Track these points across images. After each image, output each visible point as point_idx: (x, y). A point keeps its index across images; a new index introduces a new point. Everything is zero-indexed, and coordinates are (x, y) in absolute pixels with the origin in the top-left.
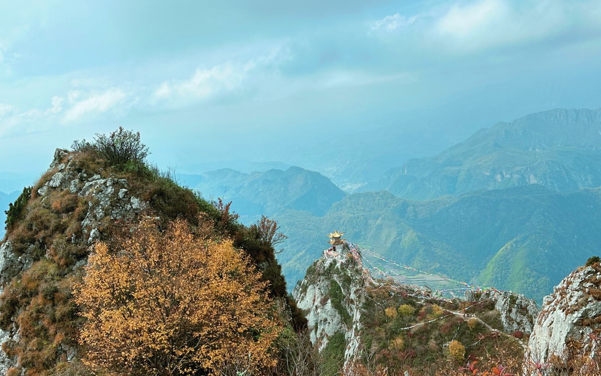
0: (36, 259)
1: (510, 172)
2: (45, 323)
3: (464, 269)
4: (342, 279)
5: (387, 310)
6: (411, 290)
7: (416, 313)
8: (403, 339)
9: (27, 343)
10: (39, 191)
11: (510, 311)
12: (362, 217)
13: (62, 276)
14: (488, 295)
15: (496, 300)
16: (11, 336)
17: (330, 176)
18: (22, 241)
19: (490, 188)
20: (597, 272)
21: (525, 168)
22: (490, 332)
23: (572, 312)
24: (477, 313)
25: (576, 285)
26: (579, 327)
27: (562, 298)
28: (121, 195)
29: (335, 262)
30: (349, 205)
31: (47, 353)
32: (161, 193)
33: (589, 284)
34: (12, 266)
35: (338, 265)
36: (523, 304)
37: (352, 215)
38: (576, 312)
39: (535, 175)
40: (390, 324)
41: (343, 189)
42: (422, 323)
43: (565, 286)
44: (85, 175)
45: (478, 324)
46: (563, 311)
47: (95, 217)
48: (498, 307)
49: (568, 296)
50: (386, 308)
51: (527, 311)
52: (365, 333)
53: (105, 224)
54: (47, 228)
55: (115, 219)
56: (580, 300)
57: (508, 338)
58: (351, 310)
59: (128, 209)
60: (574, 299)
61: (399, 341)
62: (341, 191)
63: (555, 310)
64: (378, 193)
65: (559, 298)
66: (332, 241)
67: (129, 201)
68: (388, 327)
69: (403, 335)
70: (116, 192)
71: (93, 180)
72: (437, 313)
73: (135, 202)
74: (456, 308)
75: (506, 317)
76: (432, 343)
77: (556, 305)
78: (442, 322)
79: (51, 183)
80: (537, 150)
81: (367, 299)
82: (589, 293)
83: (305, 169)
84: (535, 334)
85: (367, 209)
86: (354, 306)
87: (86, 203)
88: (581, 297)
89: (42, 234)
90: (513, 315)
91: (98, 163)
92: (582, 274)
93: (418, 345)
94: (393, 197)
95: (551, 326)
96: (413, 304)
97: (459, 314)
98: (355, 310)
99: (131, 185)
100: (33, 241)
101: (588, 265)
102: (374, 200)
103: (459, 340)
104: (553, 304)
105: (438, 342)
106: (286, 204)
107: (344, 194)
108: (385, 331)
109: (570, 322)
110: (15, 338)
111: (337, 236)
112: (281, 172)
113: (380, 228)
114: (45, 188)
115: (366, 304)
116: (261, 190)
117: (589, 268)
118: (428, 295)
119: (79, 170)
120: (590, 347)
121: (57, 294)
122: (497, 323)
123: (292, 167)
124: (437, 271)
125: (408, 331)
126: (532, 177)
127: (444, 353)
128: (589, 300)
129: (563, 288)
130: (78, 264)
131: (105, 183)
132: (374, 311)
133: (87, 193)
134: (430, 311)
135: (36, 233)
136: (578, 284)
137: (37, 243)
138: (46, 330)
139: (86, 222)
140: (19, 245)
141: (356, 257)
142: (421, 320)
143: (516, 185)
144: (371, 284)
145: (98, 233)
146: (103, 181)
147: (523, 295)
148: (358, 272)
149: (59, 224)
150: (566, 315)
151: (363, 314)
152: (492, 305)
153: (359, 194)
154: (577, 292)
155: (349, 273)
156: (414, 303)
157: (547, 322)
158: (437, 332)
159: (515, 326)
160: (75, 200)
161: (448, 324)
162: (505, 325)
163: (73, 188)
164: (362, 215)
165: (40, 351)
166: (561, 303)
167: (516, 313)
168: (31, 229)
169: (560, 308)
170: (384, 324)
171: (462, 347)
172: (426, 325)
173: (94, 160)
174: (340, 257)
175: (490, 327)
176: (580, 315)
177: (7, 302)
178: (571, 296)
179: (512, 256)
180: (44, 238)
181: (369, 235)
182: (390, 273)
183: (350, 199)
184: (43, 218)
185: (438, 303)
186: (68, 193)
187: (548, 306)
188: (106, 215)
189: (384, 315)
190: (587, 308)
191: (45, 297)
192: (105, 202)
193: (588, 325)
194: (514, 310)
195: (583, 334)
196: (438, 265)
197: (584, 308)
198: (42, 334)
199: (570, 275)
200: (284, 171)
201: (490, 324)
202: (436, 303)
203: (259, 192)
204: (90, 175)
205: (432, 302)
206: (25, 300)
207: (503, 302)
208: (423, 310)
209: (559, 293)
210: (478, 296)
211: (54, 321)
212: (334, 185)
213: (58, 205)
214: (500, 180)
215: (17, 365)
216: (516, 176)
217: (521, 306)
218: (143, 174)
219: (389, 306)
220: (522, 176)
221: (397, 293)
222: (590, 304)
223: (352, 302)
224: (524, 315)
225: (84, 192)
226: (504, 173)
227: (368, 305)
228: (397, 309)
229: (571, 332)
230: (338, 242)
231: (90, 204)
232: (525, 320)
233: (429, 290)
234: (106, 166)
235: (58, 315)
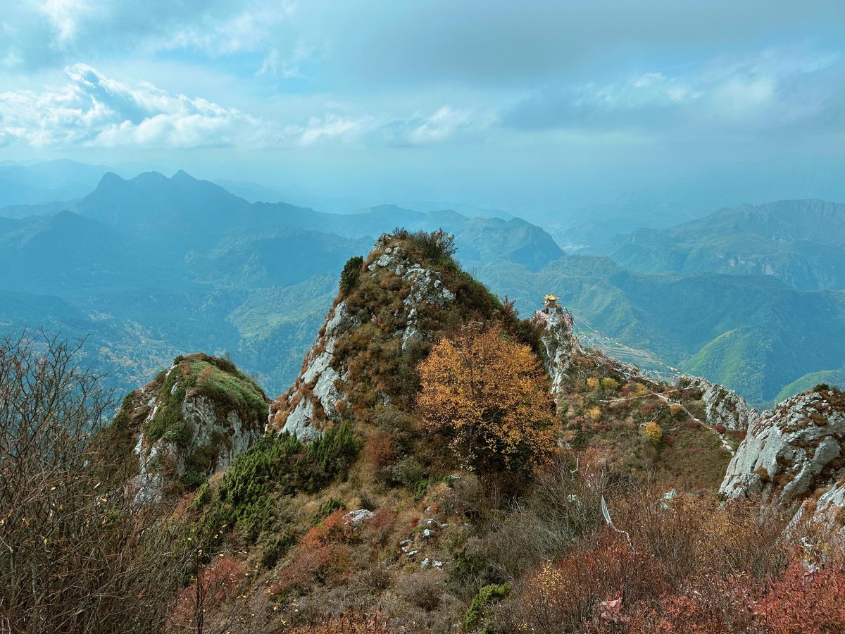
0: (364, 322)
1: (746, 258)
2: (370, 373)
3: (674, 350)
4: (550, 341)
5: (589, 380)
6: (617, 365)
7: (619, 389)
8: (601, 410)
9: (354, 384)
10: (369, 267)
11: (717, 404)
12: (577, 280)
13: (385, 340)
14: (697, 384)
15: (705, 391)
16: (340, 376)
17: (552, 233)
18: (355, 305)
19: (720, 272)
20: (823, 399)
21: (763, 256)
22: (692, 421)
23: (790, 432)
24: (682, 400)
25: (799, 407)
26: (794, 447)
27: (781, 417)
28: (436, 285)
29: (546, 324)
30: (565, 265)
31: (369, 395)
32: (465, 288)
33: (813, 409)
34: (345, 323)
35: (548, 327)
36: (732, 400)
37: (567, 276)
38: (793, 433)
39: (773, 267)
40: (590, 394)
41: (563, 248)
42: (623, 399)
43: (788, 405)
44: (408, 263)
45: (682, 411)
46: (780, 429)
47: (415, 299)
48: (705, 398)
49: (789, 416)
50: (589, 377)
51: (735, 408)
52: (563, 397)
53: (423, 307)
54: (376, 300)
55: (429, 304)
56: (799, 422)
57: (709, 430)
58: (553, 372)
59: (440, 297)
60: (794, 420)
61: (596, 412)
62: (561, 250)
63: (772, 425)
64: (598, 258)
65: (778, 415)
66: (547, 303)
67: (441, 291)
68: (587, 397)
69: (601, 406)
70: (432, 282)
71: (414, 268)
72: (641, 392)
73: (446, 293)
74: (661, 391)
75: (711, 410)
76: (630, 420)
77: (774, 421)
78: (644, 402)
79: (379, 262)
80: (780, 240)
81: (571, 366)
82: (811, 418)
83: (528, 222)
84: (746, 443)
85: (584, 273)
86: (557, 370)
87: (409, 287)
88: (802, 419)
89: (372, 304)
90: (719, 409)
91: (418, 254)
92: (807, 398)
93: (615, 419)
94: (614, 264)
95: (766, 440)
96: (618, 379)
97: (664, 398)
98: (557, 374)
99: (444, 278)
100: (363, 307)
101: (815, 390)
102: (593, 265)
103: (658, 422)
104: (771, 419)
105: (636, 420)
106: (503, 255)
107: (562, 253)
108: (584, 399)
109: (785, 440)
110: (343, 378)
111: (553, 298)
112: (502, 221)
113: (594, 294)
114: (374, 265)
115: (569, 370)
116: (480, 237)
117: (816, 394)
118: (635, 373)
119: (404, 258)
120: (800, 467)
121: (382, 354)
122: (700, 413)
123: (516, 218)
124: (646, 348)
125: (609, 404)
126: (769, 267)
127: (640, 432)
128: (810, 424)
129: (785, 407)
130: (397, 332)
131: (425, 273)
132: (576, 378)
133: (409, 278)
134: (634, 389)
135: (367, 301)
136: (801, 407)
137: (365, 308)
138: (370, 379)
139: (407, 302)
140: (353, 308)
141: (567, 323)
142: (623, 396)
143: (750, 273)
144: (578, 351)
145: (416, 313)
146: (423, 271)
147: (734, 391)
148: (567, 338)
149: (386, 299)
150: (783, 433)
151: (564, 379)
152: (699, 396)
153: (579, 256)
154: (798, 414)
155: (558, 337)
156: (619, 377)
157: (762, 435)
158: (637, 411)
159: (719, 420)
160: (400, 282)
161: (650, 405)
162: (709, 417)
163: (398, 272)
164: (578, 278)
165: (364, 392)
166: (780, 421)
167: (723, 407)
168: (363, 298)
169: (778, 426)
170: (584, 393)
171: (659, 430)
172: (627, 402)
173: (414, 250)
174: (551, 319)
175: (692, 416)
176: (797, 436)
177: (341, 350)
178: (792, 417)
179: (729, 346)
180: (373, 307)
181: (581, 299)
182: (595, 340)
183: (569, 260)
184: (374, 291)
185: (644, 382)
186: (394, 275)
187: (766, 421)
188: (423, 299)
189: (586, 383)
190: (806, 431)
191: (372, 354)
192: (424, 289)
193: (803, 447)
194: (721, 404)
195: (795, 453)
196: (648, 341)
197: (802, 431)
198: (366, 380)
199: (795, 396)
200: (507, 220)
201: (693, 413)
202: (641, 382)
203: (479, 238)
204: (412, 264)
205: (638, 380)
206: (354, 351)
207: (711, 395)
208: (627, 386)
209: (779, 410)
210: (687, 383)
211: (377, 372)
212: (554, 243)
213: (387, 283)
214: (733, 266)
215: (344, 399)
216: (751, 264)
217: (730, 401)
218: (452, 268)
219: (592, 376)
220: (759, 265)
221: (603, 366)
222: (810, 428)
223: (556, 365)
224: (731, 411)
225: (407, 277)
226: (739, 258)
227: (572, 371)
228: (600, 381)
229: (784, 450)
230: (553, 304)
231: (412, 289)
232: (731, 416)
233: (637, 369)
234: (424, 257)
235: (382, 370)
